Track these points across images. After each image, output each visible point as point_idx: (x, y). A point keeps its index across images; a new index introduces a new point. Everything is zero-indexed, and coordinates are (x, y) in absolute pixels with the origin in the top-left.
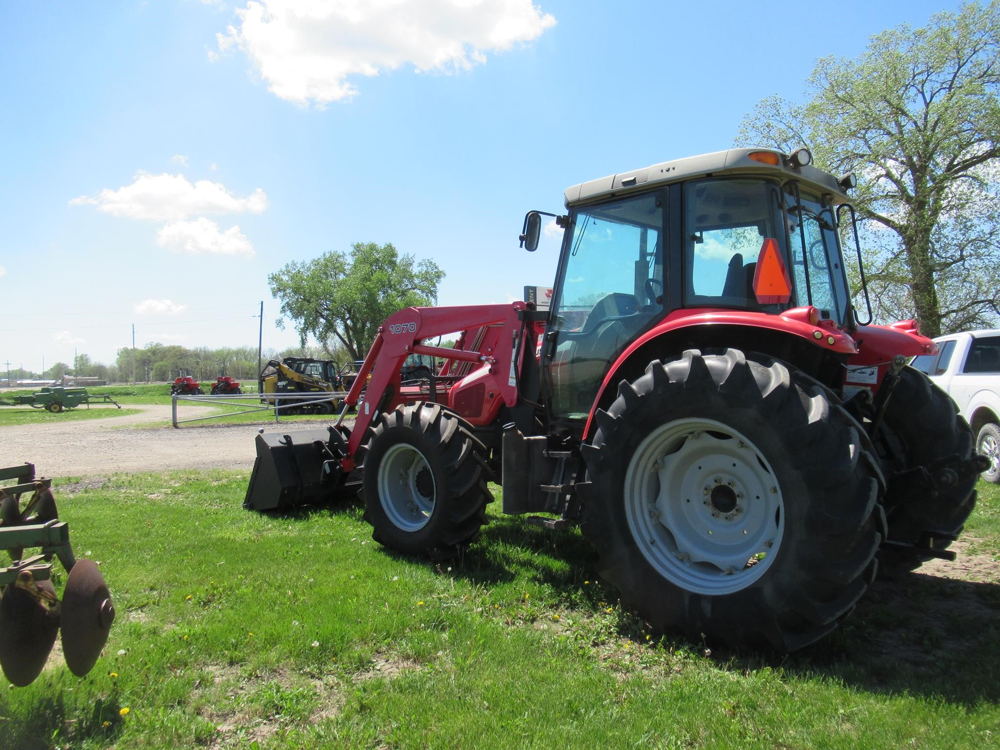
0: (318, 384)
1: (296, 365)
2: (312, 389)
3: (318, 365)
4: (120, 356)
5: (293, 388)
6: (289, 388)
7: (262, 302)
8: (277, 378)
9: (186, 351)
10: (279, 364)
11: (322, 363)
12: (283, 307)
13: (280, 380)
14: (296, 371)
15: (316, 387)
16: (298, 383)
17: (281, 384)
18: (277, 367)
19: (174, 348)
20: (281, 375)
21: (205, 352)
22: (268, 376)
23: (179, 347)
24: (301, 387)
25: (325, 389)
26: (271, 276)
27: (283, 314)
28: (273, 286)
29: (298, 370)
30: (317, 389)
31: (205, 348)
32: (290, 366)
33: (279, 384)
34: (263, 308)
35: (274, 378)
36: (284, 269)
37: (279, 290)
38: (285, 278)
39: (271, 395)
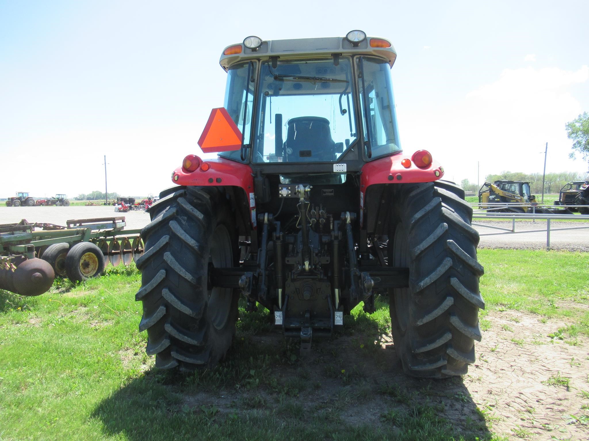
0: (514, 197)
1: (502, 186)
2: (511, 201)
3: (517, 185)
4: (487, 180)
5: (499, 200)
6: (496, 200)
7: (547, 143)
8: (489, 194)
9: (526, 176)
10: (490, 185)
11: (519, 184)
12: (574, 145)
13: (491, 195)
14: (502, 189)
15: (514, 200)
16: (502, 197)
17: (492, 197)
18: (489, 187)
19: (517, 174)
20: (492, 192)
21: (538, 176)
22: (484, 192)
23: (521, 173)
24: (504, 199)
25: (519, 201)
26: (567, 124)
27: (575, 149)
28: (569, 131)
29: (503, 189)
30: (515, 201)
31: (537, 173)
32: (498, 186)
33: (490, 197)
34: (548, 147)
35: (488, 193)
36: (577, 118)
37: (573, 133)
38: (578, 125)
39: (485, 204)
